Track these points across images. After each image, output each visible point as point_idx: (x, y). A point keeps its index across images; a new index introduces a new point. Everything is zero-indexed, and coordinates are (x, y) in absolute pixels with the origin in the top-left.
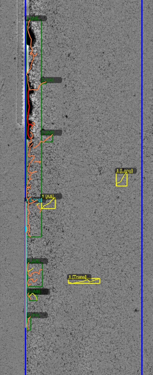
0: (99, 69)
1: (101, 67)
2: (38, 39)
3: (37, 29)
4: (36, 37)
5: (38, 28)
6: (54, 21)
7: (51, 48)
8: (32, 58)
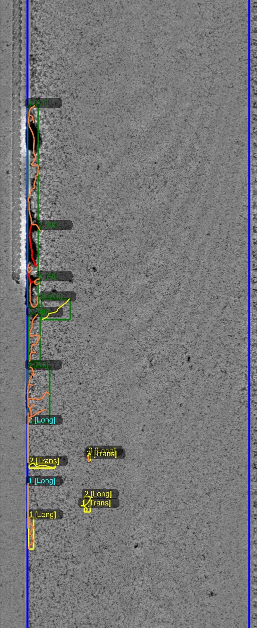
0: (149, 190)
1: (152, 187)
2: (46, 140)
3: (43, 123)
4: (43, 136)
5: (45, 121)
6: (72, 109)
7: (68, 156)
8: (35, 172)
